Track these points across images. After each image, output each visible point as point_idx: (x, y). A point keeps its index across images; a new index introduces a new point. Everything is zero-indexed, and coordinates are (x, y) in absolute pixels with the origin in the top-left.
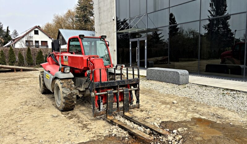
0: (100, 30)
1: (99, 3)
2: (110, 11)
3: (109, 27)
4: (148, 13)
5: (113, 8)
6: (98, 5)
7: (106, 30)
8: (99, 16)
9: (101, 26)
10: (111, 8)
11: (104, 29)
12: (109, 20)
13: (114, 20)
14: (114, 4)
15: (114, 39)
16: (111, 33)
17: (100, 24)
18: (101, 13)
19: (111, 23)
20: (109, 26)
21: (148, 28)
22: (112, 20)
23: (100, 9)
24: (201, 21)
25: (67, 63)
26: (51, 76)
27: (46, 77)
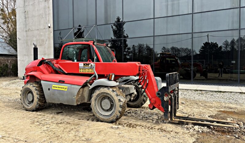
0: (27, 37)
1: (25, 6)
2: (43, 18)
3: (41, 35)
4: (98, 24)
5: (49, 14)
6: (23, 9)
7: (36, 38)
8: (25, 21)
9: (27, 32)
10: (46, 15)
11: (34, 36)
12: (42, 27)
13: (49, 27)
14: (49, 10)
15: (49, 47)
16: (45, 40)
17: (27, 30)
18: (28, 18)
19: (44, 30)
20: (42, 33)
21: (98, 39)
22: (47, 27)
23: (26, 12)
24: (155, 37)
25: (91, 71)
26: (73, 86)
27: (53, 88)
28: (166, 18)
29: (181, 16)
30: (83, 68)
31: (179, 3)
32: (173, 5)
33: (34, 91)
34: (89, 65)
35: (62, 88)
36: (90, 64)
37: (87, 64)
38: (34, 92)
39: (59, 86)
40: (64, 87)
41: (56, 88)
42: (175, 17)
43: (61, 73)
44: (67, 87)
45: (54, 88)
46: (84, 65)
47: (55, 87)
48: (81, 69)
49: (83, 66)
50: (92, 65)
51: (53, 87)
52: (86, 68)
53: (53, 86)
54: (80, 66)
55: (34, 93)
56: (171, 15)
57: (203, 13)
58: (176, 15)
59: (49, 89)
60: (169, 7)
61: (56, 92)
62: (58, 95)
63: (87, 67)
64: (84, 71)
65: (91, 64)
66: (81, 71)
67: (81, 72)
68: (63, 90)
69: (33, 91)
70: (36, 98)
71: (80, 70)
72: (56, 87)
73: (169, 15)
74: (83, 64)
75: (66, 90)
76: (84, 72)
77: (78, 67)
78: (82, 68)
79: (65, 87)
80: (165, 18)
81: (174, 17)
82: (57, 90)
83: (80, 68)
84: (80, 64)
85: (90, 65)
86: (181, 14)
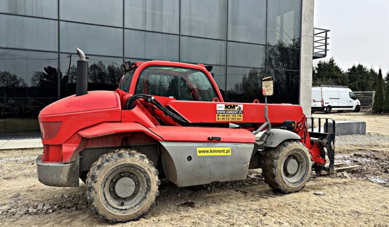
25: (239, 117)
26: (240, 145)
27: (199, 154)
28: (144, 32)
29: (165, 35)
30: (224, 112)
31: (162, 15)
32: (153, 14)
33: (149, 169)
34: (234, 108)
35: (219, 151)
36: (236, 106)
37: (231, 106)
38: (148, 172)
39: (213, 149)
40: (223, 150)
41: (206, 154)
42: (157, 34)
43: (177, 124)
44: (230, 148)
45: (202, 154)
46: (226, 108)
47: (204, 152)
48: (220, 115)
49: (223, 109)
50: (240, 108)
51: (200, 152)
52: (229, 112)
53: (199, 149)
54: (218, 109)
55: (151, 172)
56: (150, 30)
57: (191, 38)
58: (158, 31)
59: (190, 158)
60: (148, 16)
61: (208, 162)
62: (212, 166)
63: (231, 111)
64: (225, 117)
65: (239, 105)
66: (220, 117)
67: (220, 120)
68: (222, 156)
69: (146, 169)
70: (155, 184)
71: (217, 117)
72: (207, 152)
73: (147, 30)
74: (223, 106)
75: (229, 154)
76: (225, 120)
77: (216, 111)
78: (221, 112)
79: (226, 149)
80: (142, 32)
81: (155, 33)
82: (211, 157)
83: (218, 112)
84: (218, 105)
85: (236, 108)
86: (165, 32)
